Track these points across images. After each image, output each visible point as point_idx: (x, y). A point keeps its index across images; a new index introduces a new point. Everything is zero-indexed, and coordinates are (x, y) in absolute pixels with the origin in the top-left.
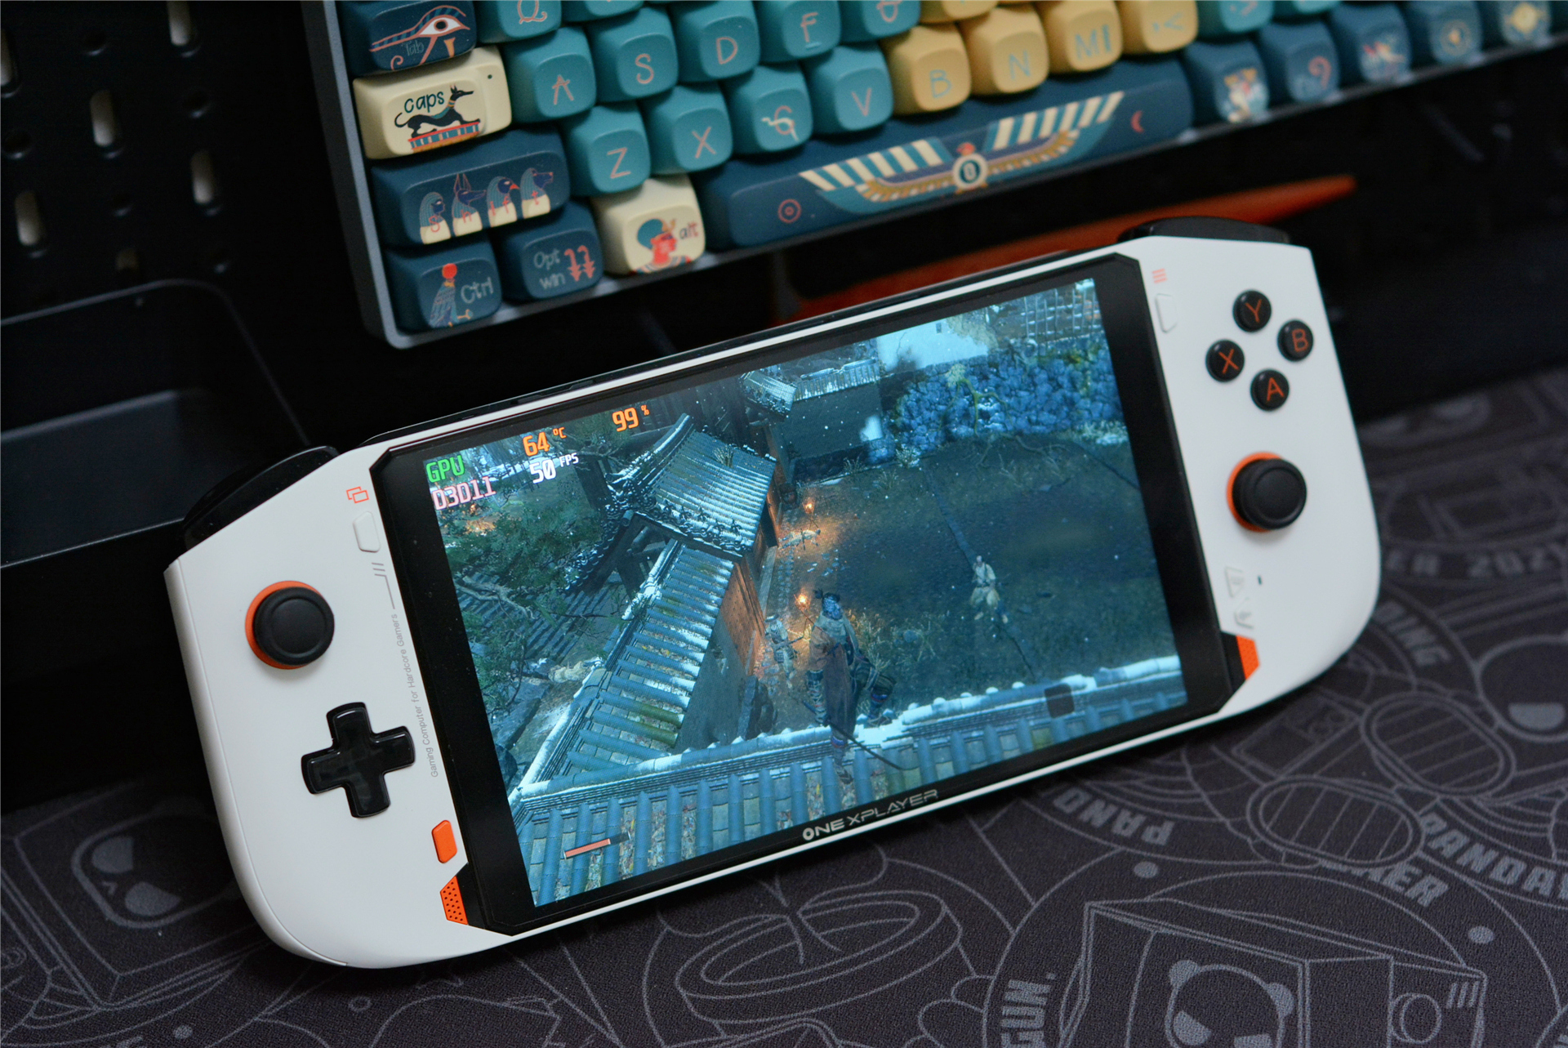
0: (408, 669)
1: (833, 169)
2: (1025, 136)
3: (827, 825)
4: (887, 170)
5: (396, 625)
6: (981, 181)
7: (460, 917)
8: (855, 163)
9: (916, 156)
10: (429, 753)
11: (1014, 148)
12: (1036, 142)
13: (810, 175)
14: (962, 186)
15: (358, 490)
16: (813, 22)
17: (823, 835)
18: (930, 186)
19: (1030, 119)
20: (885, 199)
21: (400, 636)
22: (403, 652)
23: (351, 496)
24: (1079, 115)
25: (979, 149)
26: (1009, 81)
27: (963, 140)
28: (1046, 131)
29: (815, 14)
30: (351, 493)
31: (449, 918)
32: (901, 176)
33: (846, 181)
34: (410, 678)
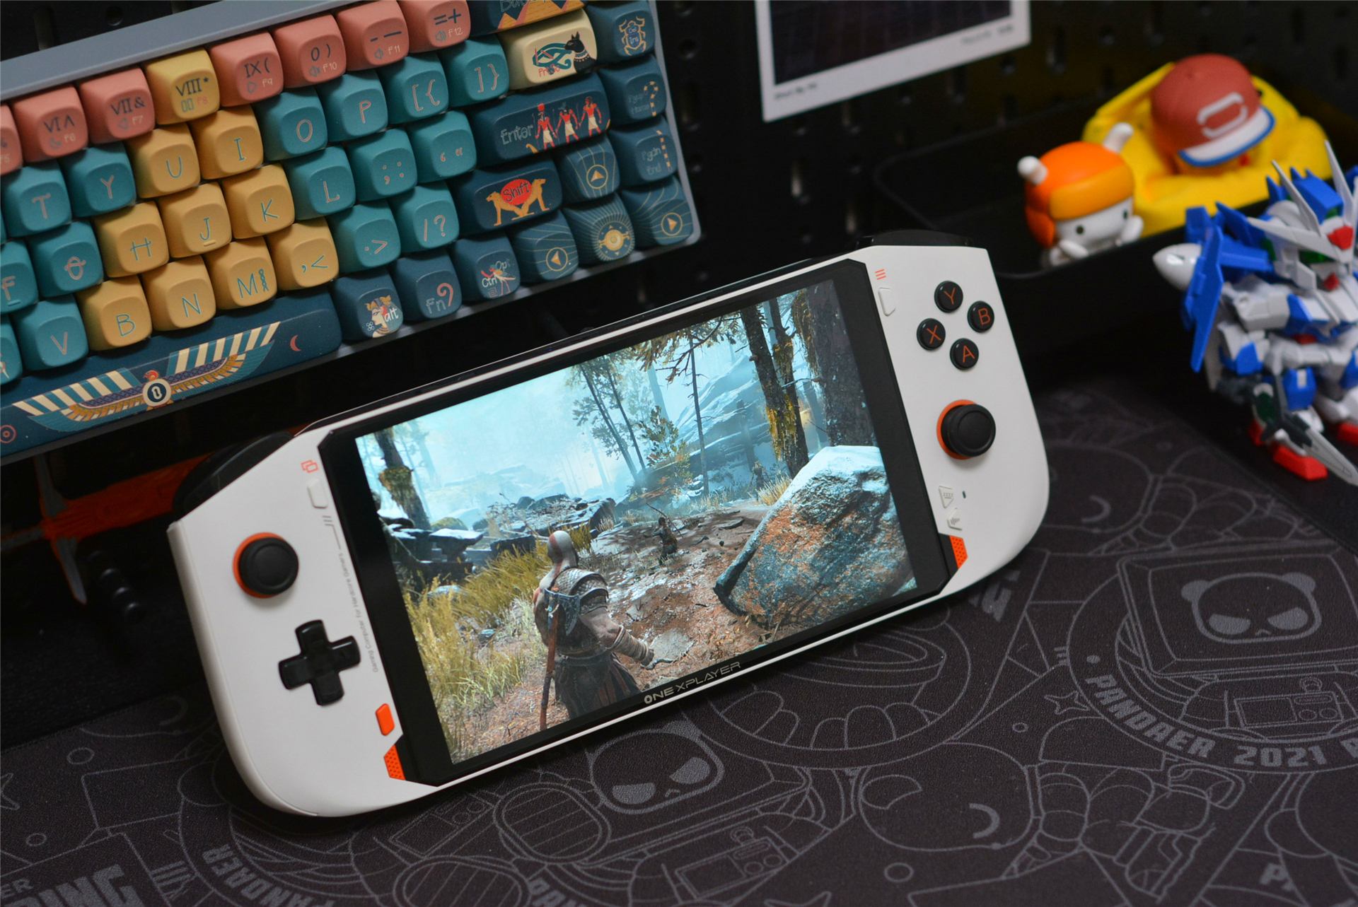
1: (40, 399)
2: (200, 361)
4: (87, 397)
6: (167, 399)
8: (58, 392)
9: (109, 384)
11: (191, 371)
12: (210, 365)
13: (21, 405)
14: (152, 404)
16: (12, 284)
18: (124, 406)
19: (203, 347)
20: (87, 419)
24: (244, 342)
25: (162, 376)
26: (184, 317)
27: (150, 368)
28: (217, 356)
29: (13, 276)
32: (98, 400)
33: (53, 407)
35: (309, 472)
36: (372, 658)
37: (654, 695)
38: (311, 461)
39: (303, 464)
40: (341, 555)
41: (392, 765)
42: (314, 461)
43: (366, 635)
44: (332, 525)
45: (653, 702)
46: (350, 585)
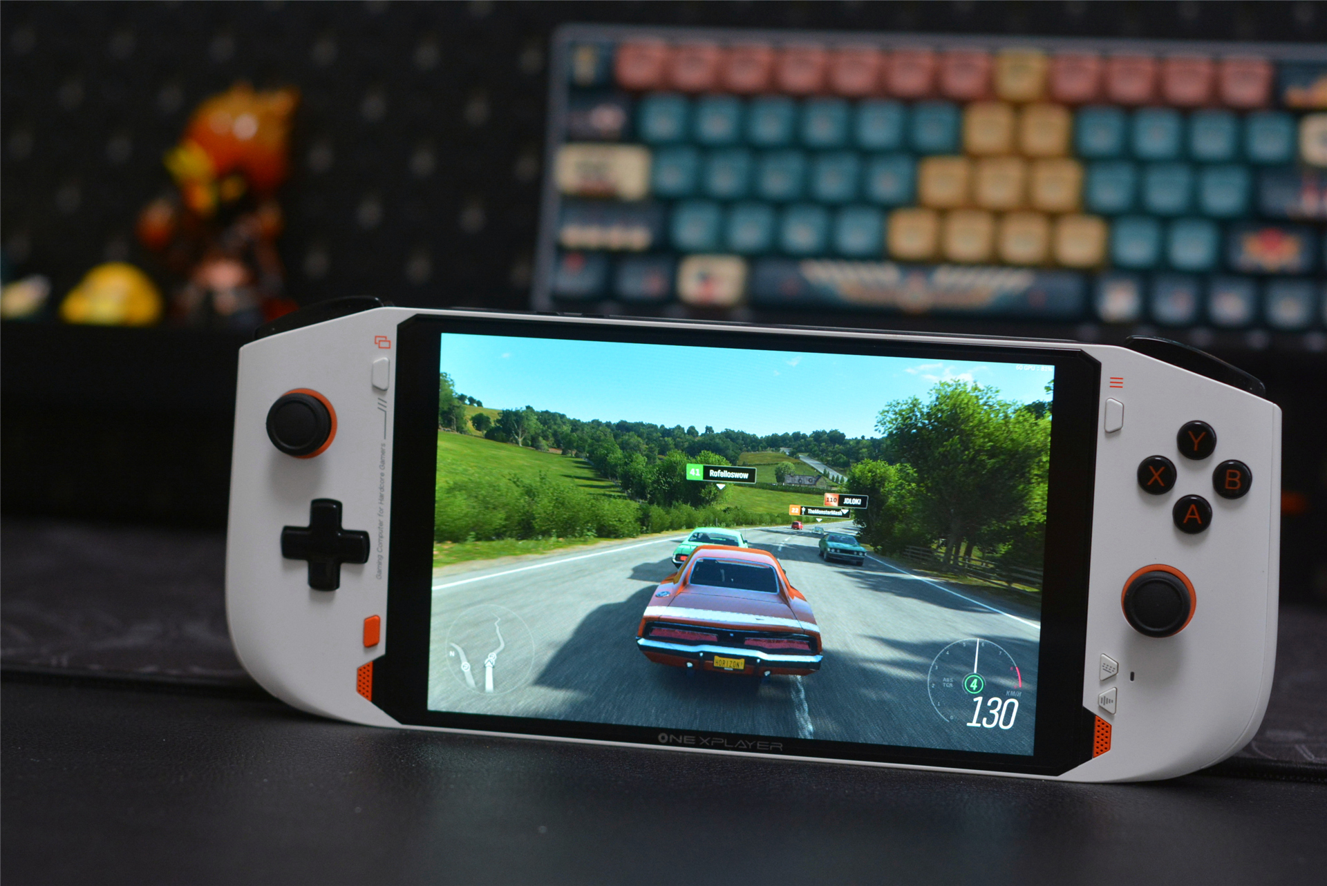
0: (382, 488)
3: (681, 738)
5: (383, 452)
7: (366, 694)
10: (380, 559)
15: (384, 339)
17: (674, 743)
21: (383, 462)
22: (382, 475)
23: (377, 342)
30: (378, 339)
31: (359, 691)
34: (382, 496)
35: (379, 347)
36: (380, 563)
37: (672, 736)
38: (386, 337)
40: (383, 445)
41: (363, 681)
43: (381, 537)
44: (385, 412)
45: (668, 744)
46: (382, 480)
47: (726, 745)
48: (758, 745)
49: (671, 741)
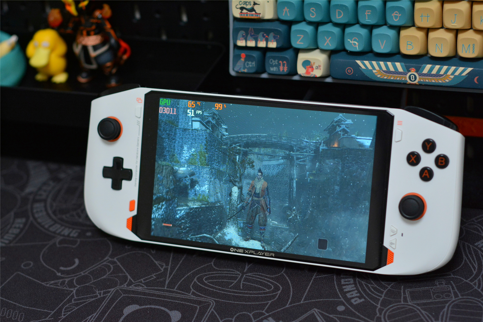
0: (137, 154)
1: (367, 62)
2: (434, 72)
3: (238, 249)
4: (384, 69)
5: (138, 140)
6: (416, 82)
7: (130, 228)
8: (374, 63)
9: (395, 67)
10: (136, 180)
11: (429, 74)
12: (438, 75)
13: (359, 62)
14: (409, 82)
16: (370, 13)
17: (236, 252)
18: (398, 78)
19: (437, 67)
20: (382, 77)
21: (138, 144)
22: (138, 149)
23: (138, 100)
24: (455, 71)
25: (417, 71)
26: (434, 52)
27: (413, 67)
28: (442, 72)
29: (371, 11)
31: (127, 227)
32: (388, 72)
33: (370, 67)
34: (137, 157)
39: (137, 98)
40: (138, 138)
42: (141, 99)
43: (136, 171)
44: (139, 126)
47: (254, 254)
48: (266, 254)
49: (235, 251)
